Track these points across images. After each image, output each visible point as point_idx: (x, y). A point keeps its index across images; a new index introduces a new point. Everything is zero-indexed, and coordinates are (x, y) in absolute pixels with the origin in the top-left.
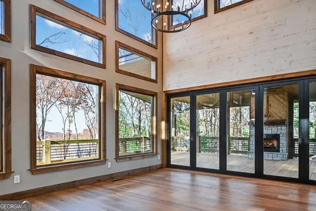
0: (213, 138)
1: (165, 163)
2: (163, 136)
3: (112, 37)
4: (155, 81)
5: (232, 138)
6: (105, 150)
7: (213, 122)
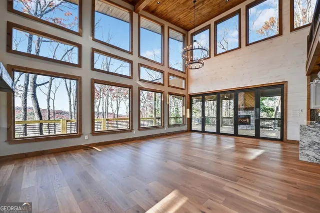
0: (213, 118)
1: (189, 129)
2: (188, 116)
3: (166, 71)
4: (184, 89)
5: (224, 118)
6: (164, 122)
7: (213, 108)
